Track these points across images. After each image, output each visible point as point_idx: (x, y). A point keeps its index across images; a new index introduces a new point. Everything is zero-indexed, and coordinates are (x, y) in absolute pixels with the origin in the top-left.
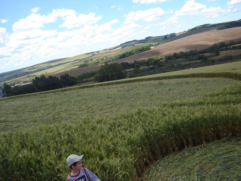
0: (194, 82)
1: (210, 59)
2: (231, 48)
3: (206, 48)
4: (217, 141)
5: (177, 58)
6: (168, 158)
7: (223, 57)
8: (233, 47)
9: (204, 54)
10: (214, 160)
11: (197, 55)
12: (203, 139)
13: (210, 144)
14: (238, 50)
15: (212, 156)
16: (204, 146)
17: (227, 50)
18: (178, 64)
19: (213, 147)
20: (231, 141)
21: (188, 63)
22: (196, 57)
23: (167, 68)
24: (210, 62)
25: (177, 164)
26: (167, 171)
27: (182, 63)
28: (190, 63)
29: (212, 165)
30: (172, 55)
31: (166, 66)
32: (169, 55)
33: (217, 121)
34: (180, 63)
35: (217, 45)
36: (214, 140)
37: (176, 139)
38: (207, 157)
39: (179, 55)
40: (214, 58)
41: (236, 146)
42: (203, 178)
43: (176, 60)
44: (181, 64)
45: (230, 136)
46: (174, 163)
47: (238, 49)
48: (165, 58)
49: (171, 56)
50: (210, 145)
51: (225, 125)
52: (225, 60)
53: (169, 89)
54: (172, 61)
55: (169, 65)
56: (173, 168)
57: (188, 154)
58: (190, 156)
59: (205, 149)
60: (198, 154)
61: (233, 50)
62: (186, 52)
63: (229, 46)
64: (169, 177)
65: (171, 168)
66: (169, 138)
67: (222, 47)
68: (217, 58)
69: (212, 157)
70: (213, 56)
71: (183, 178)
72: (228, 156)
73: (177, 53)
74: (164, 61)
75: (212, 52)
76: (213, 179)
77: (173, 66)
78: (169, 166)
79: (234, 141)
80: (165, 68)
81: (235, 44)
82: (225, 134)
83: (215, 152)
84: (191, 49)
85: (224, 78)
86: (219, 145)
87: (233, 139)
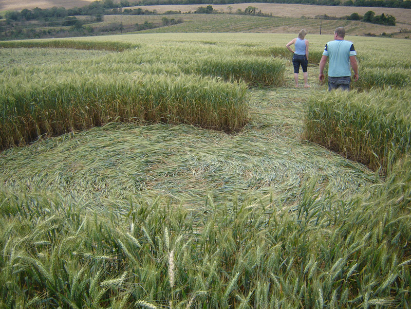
0: (57, 54)
1: (86, 26)
2: (123, 11)
3: (80, 7)
4: (96, 128)
5: (28, 19)
6: (6, 154)
7: (108, 25)
8: (126, 11)
9: (77, 17)
10: (89, 156)
11: (64, 17)
12: (71, 124)
13: (83, 133)
14: (134, 16)
15: (86, 149)
16: (72, 137)
17: (115, 14)
18: (30, 29)
19: (89, 137)
20: (119, 128)
21: (47, 29)
22: (63, 20)
23: (8, 34)
24: (86, 32)
25: (22, 162)
26: (4, 172)
27: (38, 28)
28: (51, 30)
29: (87, 163)
30: (20, 11)
31: (7, 31)
32: (15, 11)
33: (95, 96)
34: (33, 28)
35: (100, 4)
36: (89, 127)
37: (22, 122)
38: (78, 152)
39: (33, 13)
40: (93, 25)
41: (127, 135)
42: (71, 179)
43: (27, 23)
44: (34, 31)
45: (117, 121)
46: (17, 161)
47: (133, 14)
48: (6, 16)
49: (18, 14)
50: (83, 135)
51: (108, 102)
52: (111, 30)
53: (11, 60)
54: (20, 23)
55: (14, 30)
56: (16, 168)
57: (43, 148)
58: (46, 151)
59: (74, 140)
60: (62, 148)
61: (126, 16)
62: (46, 10)
63: (119, 8)
64: (7, 182)
65: (11, 168)
66: (7, 119)
67: (108, 8)
68: (98, 26)
69: (86, 151)
70: (92, 22)
71: (33, 180)
72: (114, 149)
73: (29, 9)
74: (4, 21)
75: (91, 15)
76: (88, 179)
77: (20, 32)
78: (8, 166)
79: (124, 128)
80: (6, 34)
81: (129, 6)
82: (109, 118)
83: (91, 144)
84: (55, 5)
85: (108, 52)
86: (98, 134)
87: (121, 125)
